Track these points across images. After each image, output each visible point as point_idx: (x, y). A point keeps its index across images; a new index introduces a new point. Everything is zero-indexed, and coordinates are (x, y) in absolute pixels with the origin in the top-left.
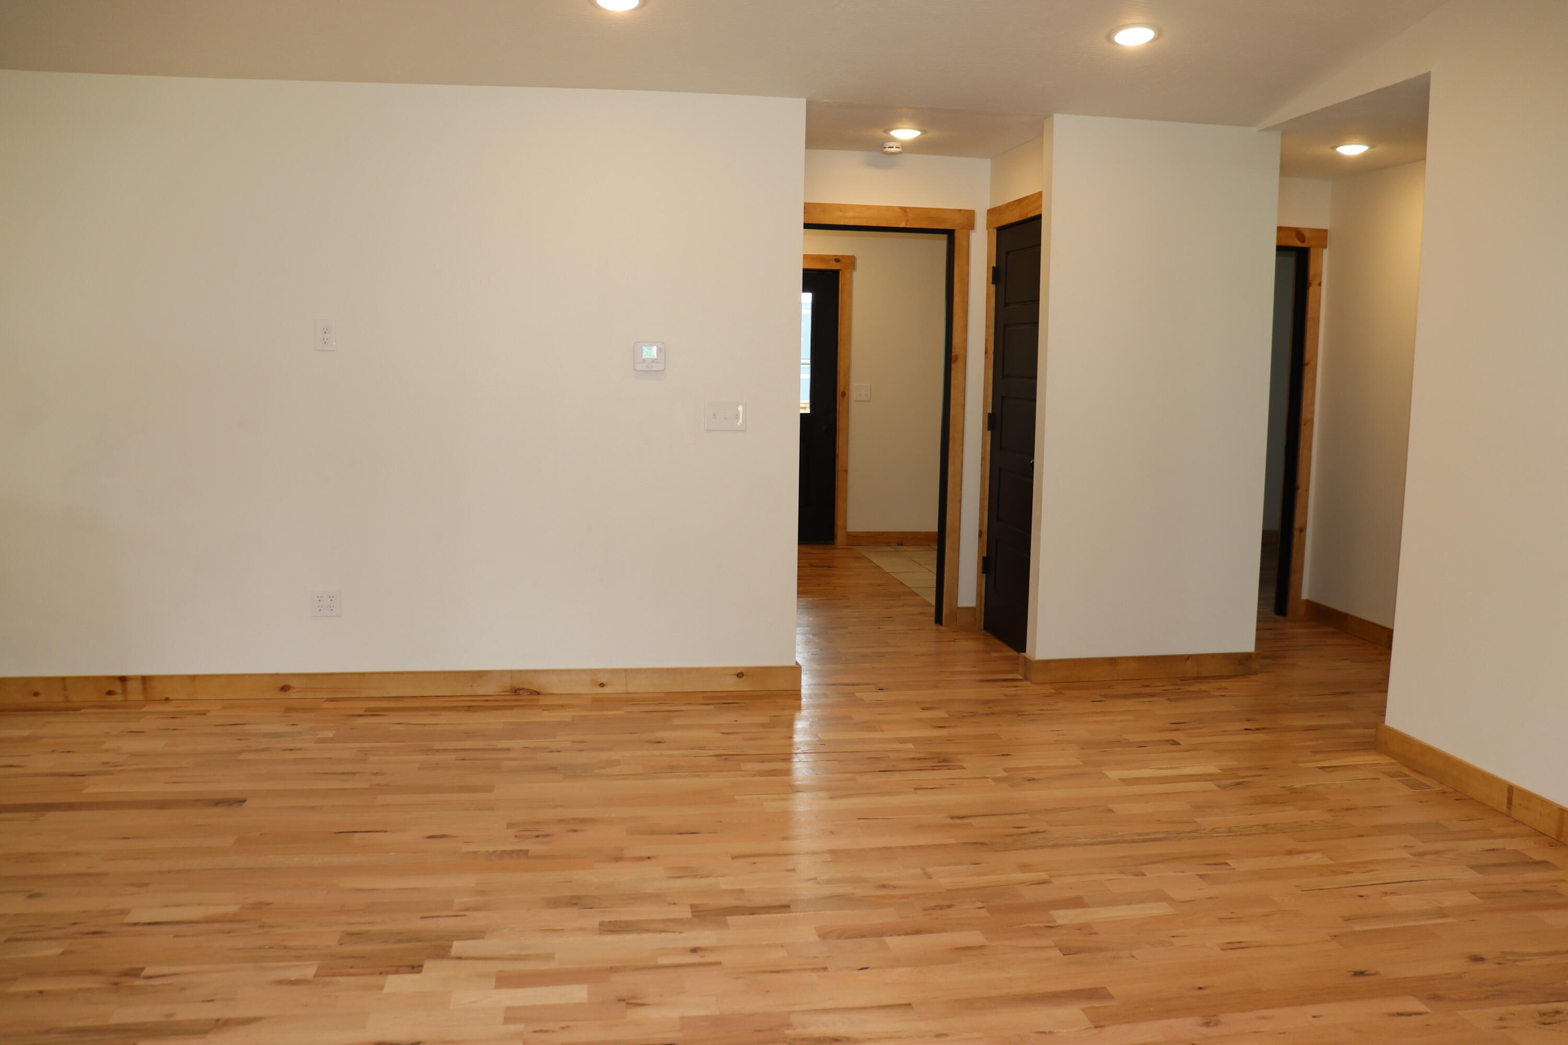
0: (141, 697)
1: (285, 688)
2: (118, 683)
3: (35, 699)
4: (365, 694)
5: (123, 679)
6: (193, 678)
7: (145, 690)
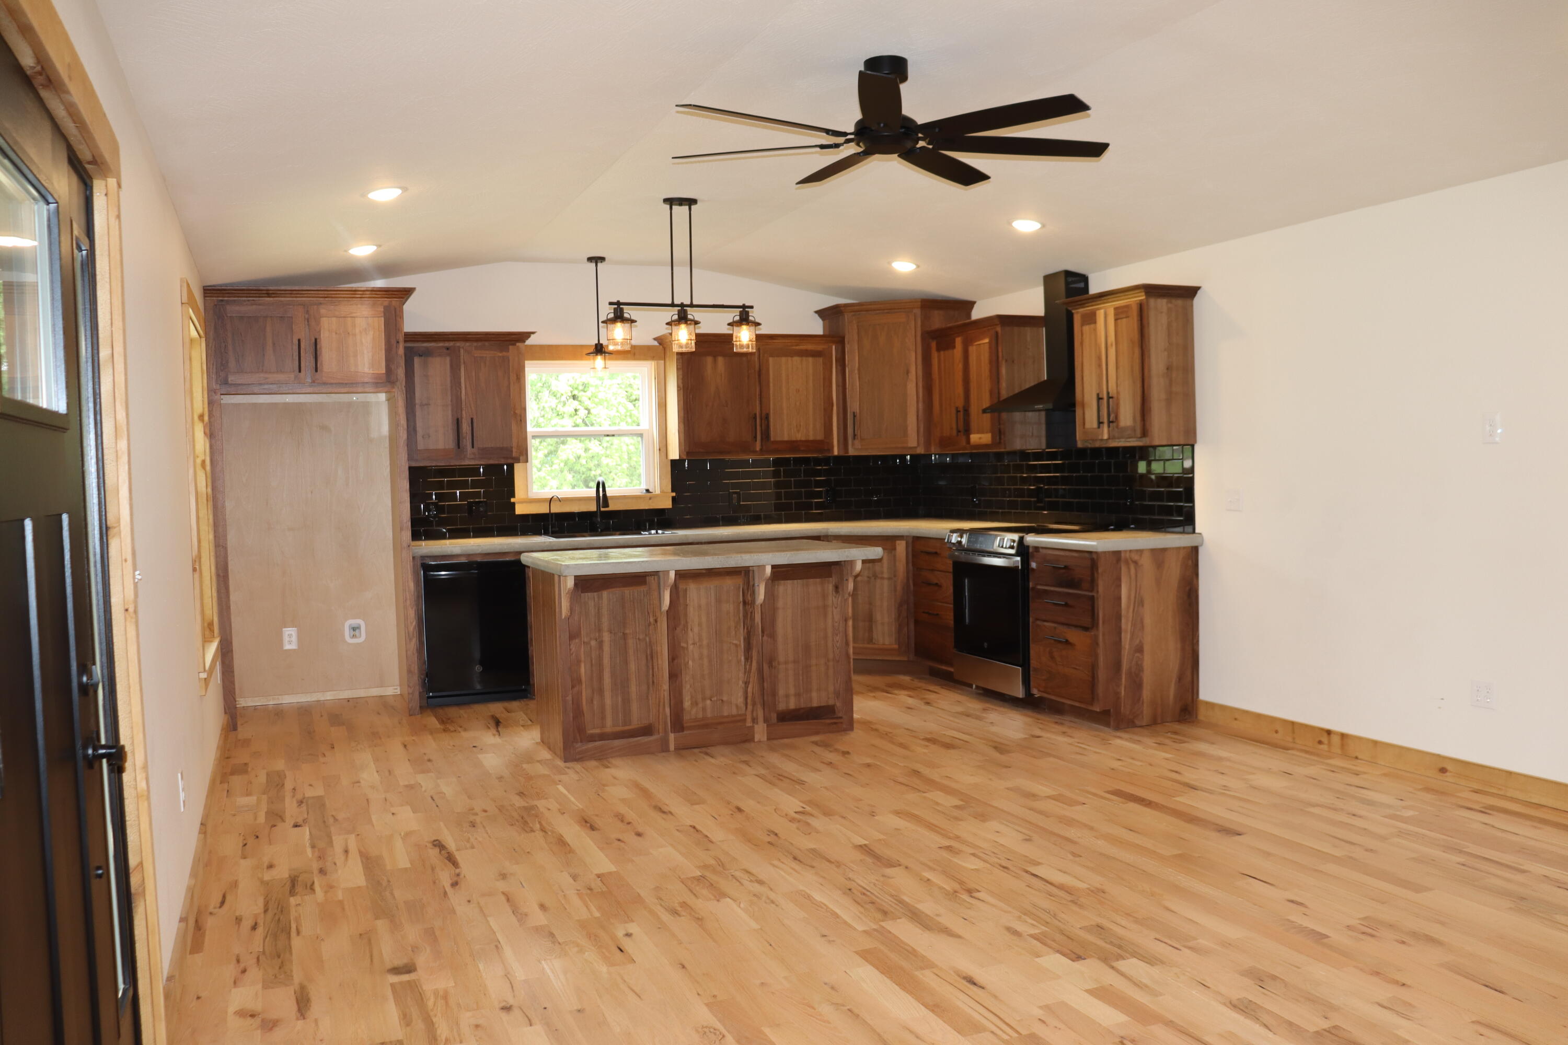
0: (1339, 751)
1: (1443, 770)
2: (1325, 735)
3: (1275, 735)
4: (1510, 793)
5: (1329, 732)
6: (1375, 743)
7: (1343, 746)
